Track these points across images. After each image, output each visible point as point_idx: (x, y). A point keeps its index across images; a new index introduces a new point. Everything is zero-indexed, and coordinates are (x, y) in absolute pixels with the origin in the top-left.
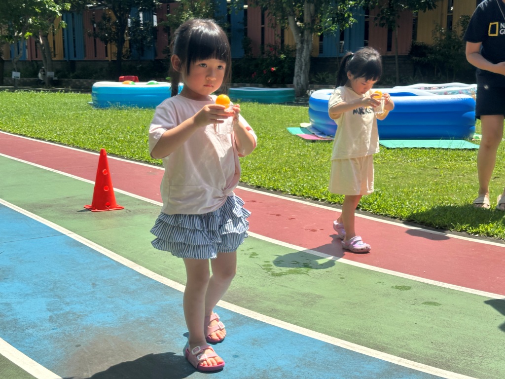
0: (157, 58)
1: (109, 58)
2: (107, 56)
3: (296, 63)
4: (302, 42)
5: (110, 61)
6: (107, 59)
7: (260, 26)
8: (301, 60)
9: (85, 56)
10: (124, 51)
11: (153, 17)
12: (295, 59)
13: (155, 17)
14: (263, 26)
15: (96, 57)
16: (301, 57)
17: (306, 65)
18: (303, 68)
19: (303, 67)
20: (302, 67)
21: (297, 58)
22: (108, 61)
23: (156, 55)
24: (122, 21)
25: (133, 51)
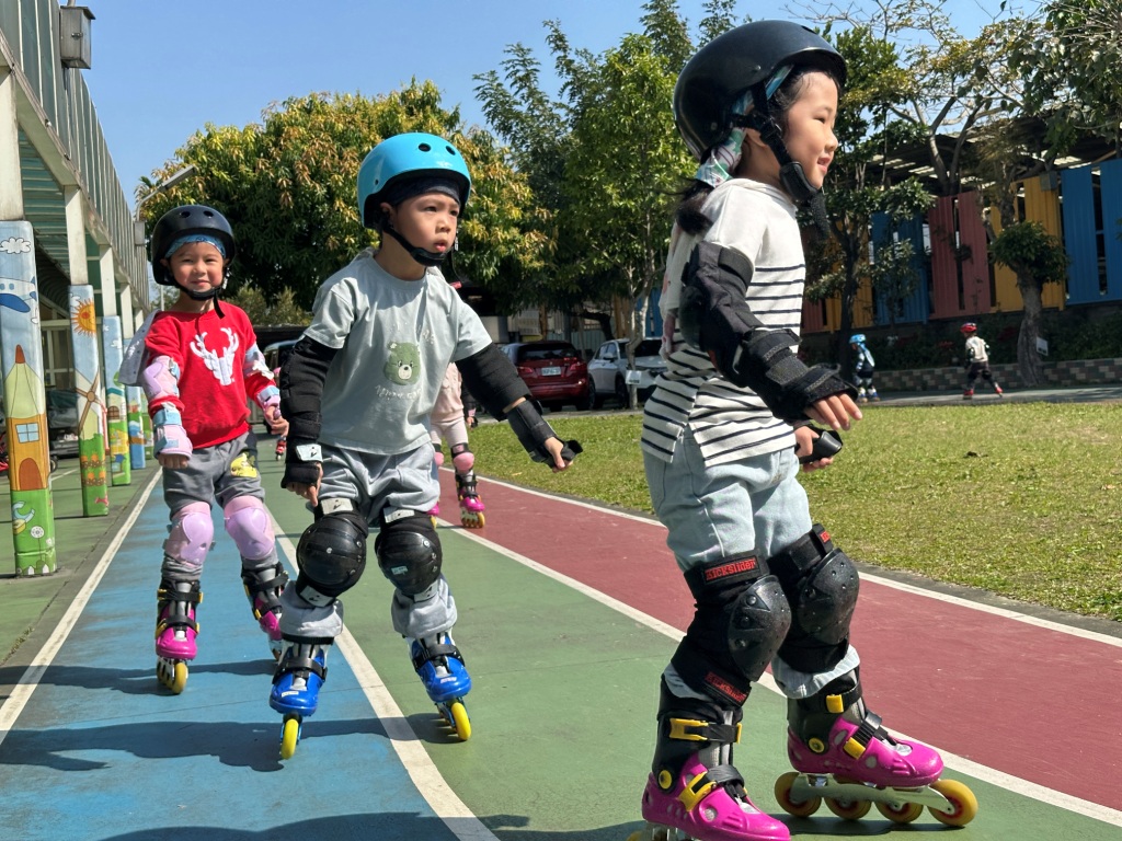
0: (934, 316)
1: (830, 328)
2: (825, 323)
5: (832, 332)
6: (826, 329)
10: (861, 308)
11: (921, 228)
13: (926, 230)
22: (827, 333)
23: (931, 310)
24: (851, 245)
25: (880, 306)
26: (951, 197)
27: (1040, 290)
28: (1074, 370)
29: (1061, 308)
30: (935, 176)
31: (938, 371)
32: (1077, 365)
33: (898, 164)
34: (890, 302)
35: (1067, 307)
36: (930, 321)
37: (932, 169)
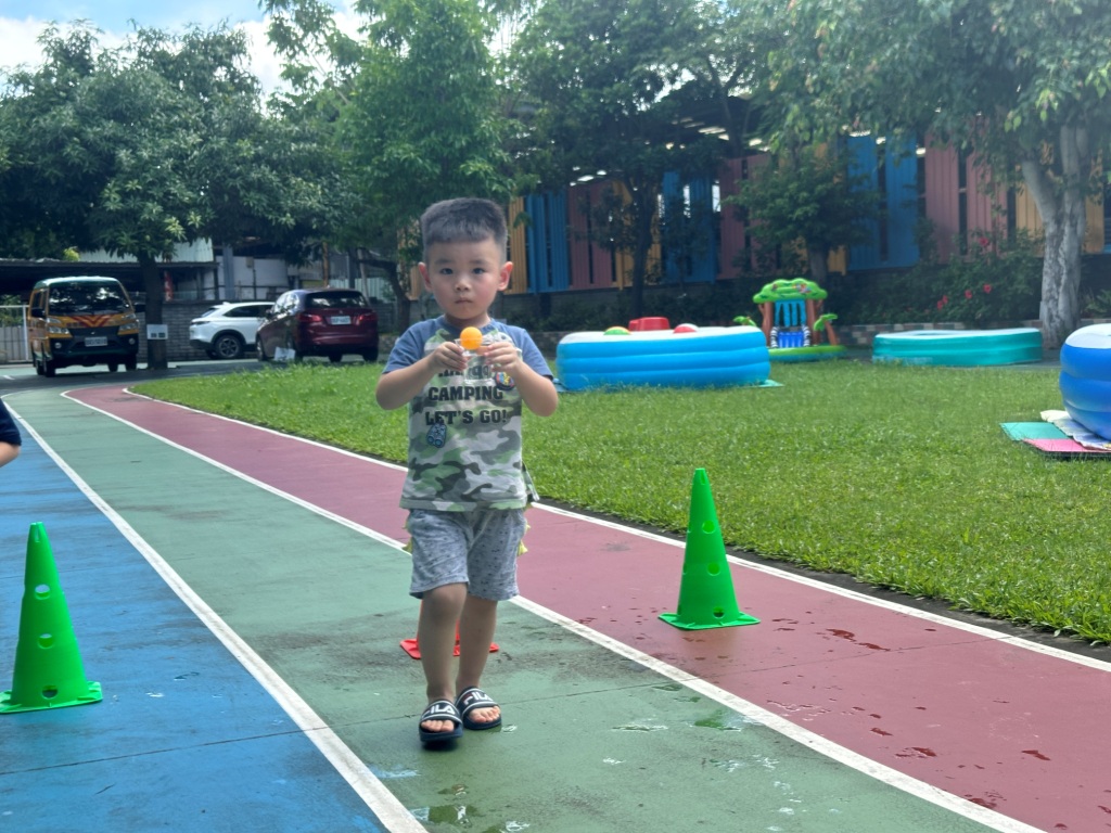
0: (722, 277)
1: (619, 284)
2: (614, 279)
3: (1046, 268)
4: (1058, 221)
6: (615, 285)
7: (955, 191)
8: (1056, 261)
9: (571, 283)
10: (649, 266)
11: (711, 190)
12: (1042, 260)
13: (716, 190)
14: (963, 190)
15: (592, 281)
16: (1057, 255)
17: (1070, 272)
18: (1063, 281)
19: (1064, 279)
20: (1060, 279)
21: (1047, 257)
22: (616, 289)
23: (718, 270)
24: (645, 202)
26: (741, 159)
28: (856, 334)
29: (844, 273)
30: (725, 137)
32: (859, 329)
34: (678, 260)
35: (849, 272)
36: (717, 281)
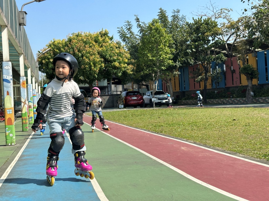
2: (200, 87)
6: (200, 89)
10: (209, 84)
11: (223, 65)
15: (195, 88)
23: (226, 85)
24: (206, 69)
25: (213, 84)
26: (230, 58)
27: (252, 80)
28: (260, 100)
29: (257, 85)
30: (227, 53)
31: (227, 99)
32: (261, 98)
33: (218, 50)
34: (216, 83)
35: (258, 85)
36: (225, 87)
37: (226, 51)
